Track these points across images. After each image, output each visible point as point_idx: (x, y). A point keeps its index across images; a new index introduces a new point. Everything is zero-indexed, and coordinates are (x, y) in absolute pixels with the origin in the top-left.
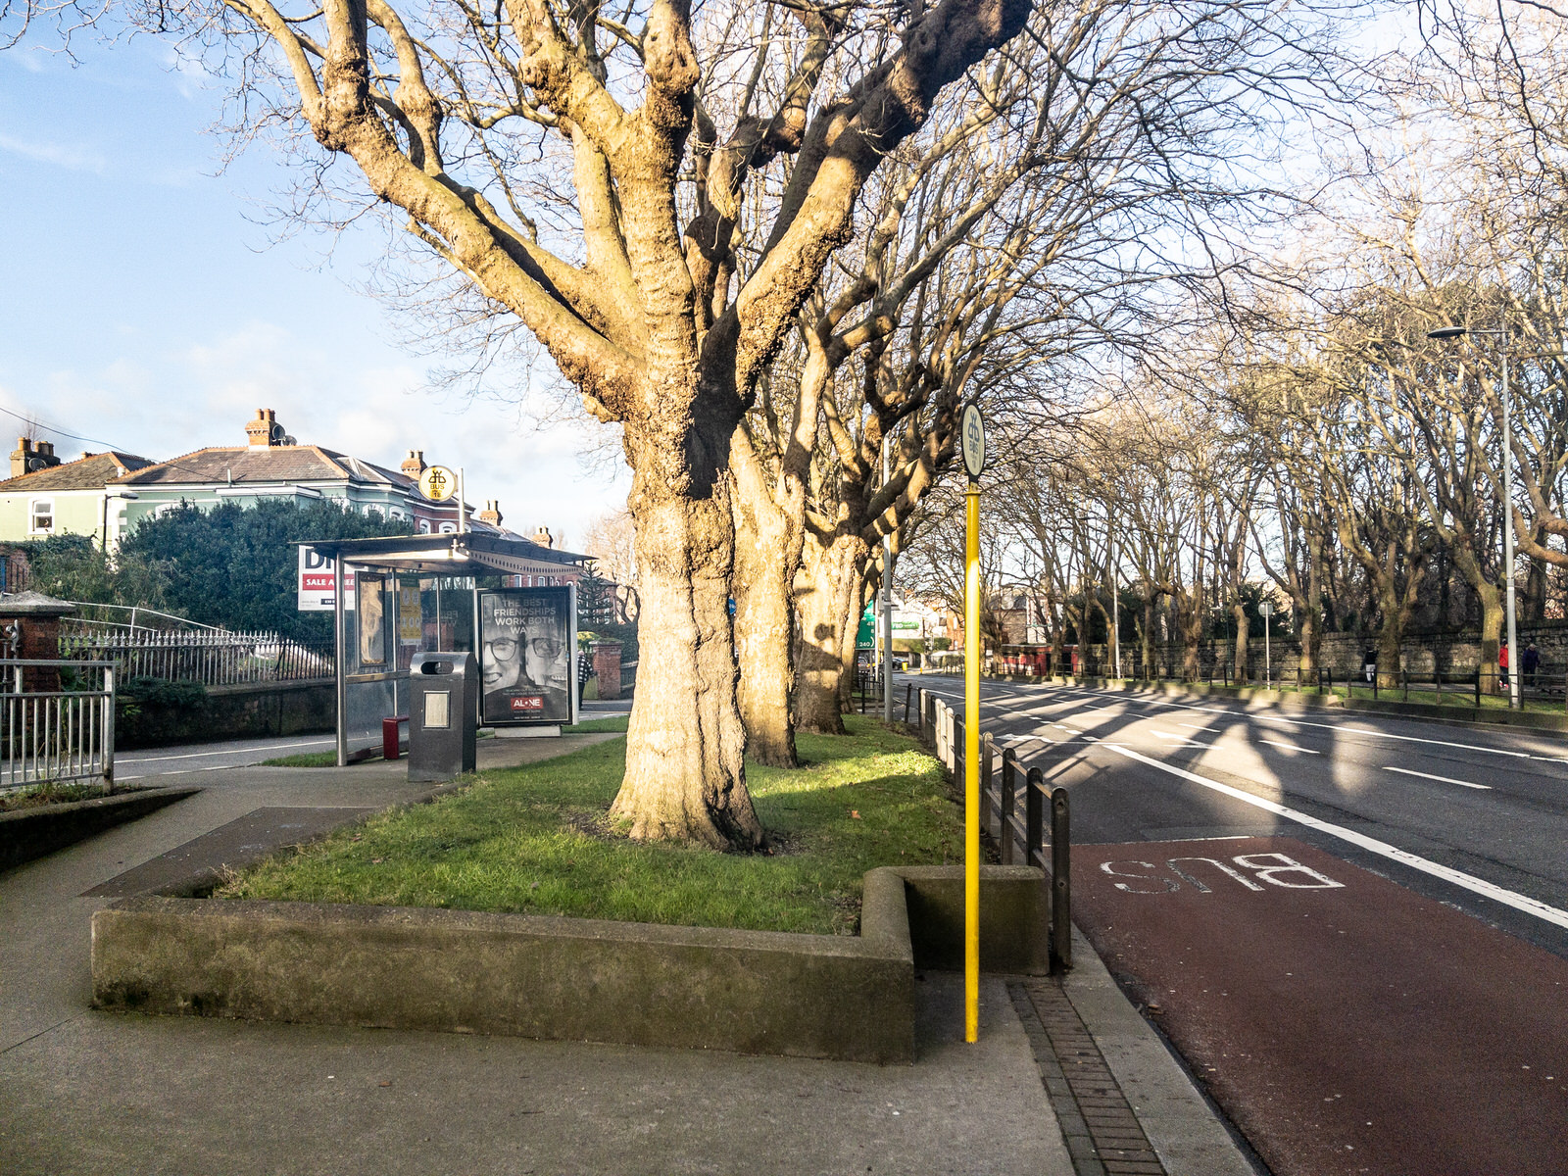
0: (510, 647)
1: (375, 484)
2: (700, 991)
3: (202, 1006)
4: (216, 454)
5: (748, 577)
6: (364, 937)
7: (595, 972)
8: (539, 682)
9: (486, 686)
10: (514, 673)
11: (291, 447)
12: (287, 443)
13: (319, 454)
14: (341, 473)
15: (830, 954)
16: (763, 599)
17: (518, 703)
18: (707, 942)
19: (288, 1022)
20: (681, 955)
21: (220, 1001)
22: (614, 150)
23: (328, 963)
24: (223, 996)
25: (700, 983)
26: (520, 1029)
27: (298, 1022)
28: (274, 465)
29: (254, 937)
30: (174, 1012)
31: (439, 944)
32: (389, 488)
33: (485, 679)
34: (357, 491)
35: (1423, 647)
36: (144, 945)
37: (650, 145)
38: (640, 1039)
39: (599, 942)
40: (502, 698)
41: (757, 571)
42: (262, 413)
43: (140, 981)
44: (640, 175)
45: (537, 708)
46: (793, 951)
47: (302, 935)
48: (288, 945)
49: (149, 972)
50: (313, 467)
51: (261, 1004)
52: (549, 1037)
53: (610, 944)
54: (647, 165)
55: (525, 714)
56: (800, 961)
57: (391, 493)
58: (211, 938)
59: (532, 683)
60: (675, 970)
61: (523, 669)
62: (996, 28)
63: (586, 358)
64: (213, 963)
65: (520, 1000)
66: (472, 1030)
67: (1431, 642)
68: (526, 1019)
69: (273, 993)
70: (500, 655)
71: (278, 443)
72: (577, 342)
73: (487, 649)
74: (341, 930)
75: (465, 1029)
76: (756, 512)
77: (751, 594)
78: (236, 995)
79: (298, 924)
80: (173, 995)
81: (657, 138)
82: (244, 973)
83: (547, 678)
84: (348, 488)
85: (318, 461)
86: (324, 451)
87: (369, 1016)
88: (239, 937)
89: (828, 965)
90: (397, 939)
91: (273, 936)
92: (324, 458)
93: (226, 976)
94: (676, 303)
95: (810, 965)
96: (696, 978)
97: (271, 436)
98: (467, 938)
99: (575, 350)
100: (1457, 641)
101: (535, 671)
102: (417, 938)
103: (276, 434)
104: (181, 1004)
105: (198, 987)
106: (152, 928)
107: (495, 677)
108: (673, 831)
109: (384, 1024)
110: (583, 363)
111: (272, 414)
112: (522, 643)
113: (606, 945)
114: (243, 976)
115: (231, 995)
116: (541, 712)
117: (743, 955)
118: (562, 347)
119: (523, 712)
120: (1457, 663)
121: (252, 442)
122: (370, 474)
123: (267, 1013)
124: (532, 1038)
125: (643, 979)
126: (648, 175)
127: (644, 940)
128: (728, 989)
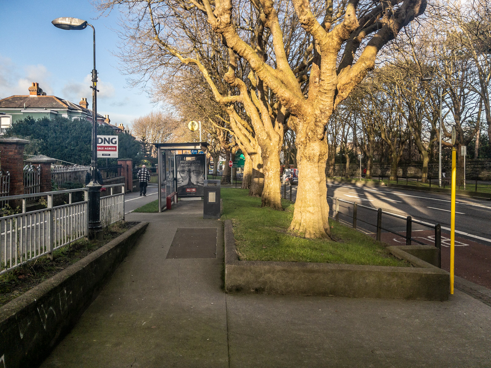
0: (186, 173)
1: (76, 110)
2: (395, 284)
3: (258, 291)
4: (18, 97)
5: (268, 154)
6: (304, 271)
7: (367, 279)
8: (195, 183)
9: (178, 185)
10: (187, 181)
11: (45, 96)
12: (43, 95)
13: (55, 99)
14: (65, 106)
15: (428, 273)
16: (273, 160)
17: (188, 190)
18: (396, 270)
19: (283, 295)
20: (389, 274)
21: (263, 290)
22: (324, 43)
23: (294, 278)
24: (264, 288)
25: (395, 282)
26: (346, 295)
27: (285, 295)
28: (40, 102)
29: (273, 272)
30: (250, 293)
31: (325, 273)
32: (81, 111)
33: (178, 183)
34: (70, 112)
35: (399, 168)
36: (241, 274)
37: (335, 43)
38: (378, 296)
39: (368, 271)
40: (183, 189)
41: (271, 152)
42: (34, 84)
43: (240, 285)
44: (332, 51)
45: (194, 192)
46: (419, 273)
47: (286, 271)
48: (283, 274)
49: (243, 282)
50: (54, 103)
51: (275, 290)
52: (354, 297)
53: (371, 271)
54: (334, 49)
55: (191, 194)
56: (421, 275)
57: (82, 113)
58: (261, 272)
59: (193, 184)
60: (388, 278)
61: (190, 180)
62: (417, 12)
63: (289, 98)
64: (261, 279)
65: (347, 287)
66: (333, 296)
67: (402, 166)
68: (348, 292)
69: (278, 287)
70: (182, 175)
71: (40, 95)
72: (286, 93)
73: (178, 173)
74: (297, 269)
75: (332, 296)
76: (270, 134)
77: (269, 159)
78: (268, 288)
79: (286, 268)
80: (249, 288)
81: (339, 41)
82: (270, 282)
83: (198, 182)
84: (68, 111)
85: (56, 102)
86: (56, 97)
87: (305, 292)
88: (269, 272)
89: (428, 277)
90: (312, 272)
91: (278, 271)
92: (58, 100)
93: (265, 283)
94: (334, 87)
95: (423, 276)
96: (394, 280)
97: (38, 92)
98: (332, 271)
99: (286, 96)
100: (409, 166)
101: (194, 180)
102: (318, 271)
103: (39, 91)
104: (252, 291)
105: (257, 286)
106: (244, 270)
107: (181, 182)
108: (318, 236)
109: (309, 295)
110: (288, 100)
111: (38, 84)
112: (189, 171)
113: (370, 272)
114: (270, 283)
115: (266, 288)
116: (196, 193)
117: (406, 274)
118: (282, 95)
119: (190, 193)
120: (409, 172)
121: (31, 94)
122: (74, 106)
123: (277, 293)
124: (350, 297)
125: (379, 281)
126: (334, 51)
127: (379, 270)
128: (402, 283)
